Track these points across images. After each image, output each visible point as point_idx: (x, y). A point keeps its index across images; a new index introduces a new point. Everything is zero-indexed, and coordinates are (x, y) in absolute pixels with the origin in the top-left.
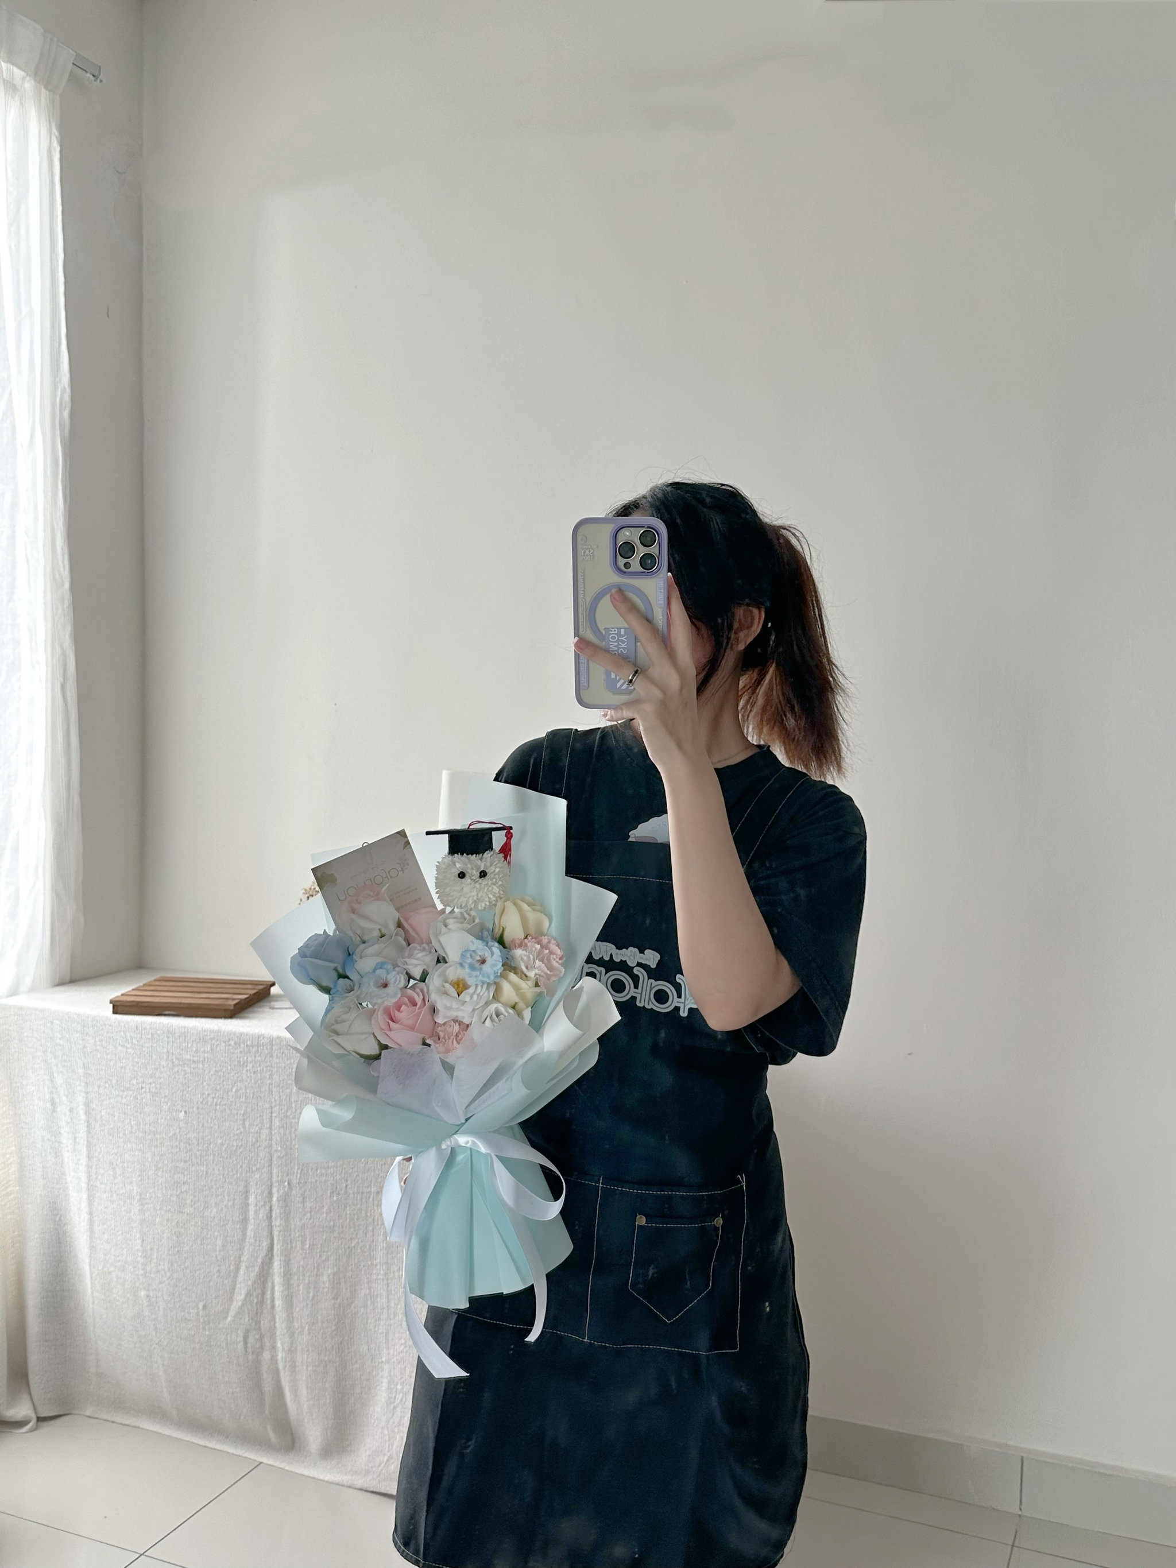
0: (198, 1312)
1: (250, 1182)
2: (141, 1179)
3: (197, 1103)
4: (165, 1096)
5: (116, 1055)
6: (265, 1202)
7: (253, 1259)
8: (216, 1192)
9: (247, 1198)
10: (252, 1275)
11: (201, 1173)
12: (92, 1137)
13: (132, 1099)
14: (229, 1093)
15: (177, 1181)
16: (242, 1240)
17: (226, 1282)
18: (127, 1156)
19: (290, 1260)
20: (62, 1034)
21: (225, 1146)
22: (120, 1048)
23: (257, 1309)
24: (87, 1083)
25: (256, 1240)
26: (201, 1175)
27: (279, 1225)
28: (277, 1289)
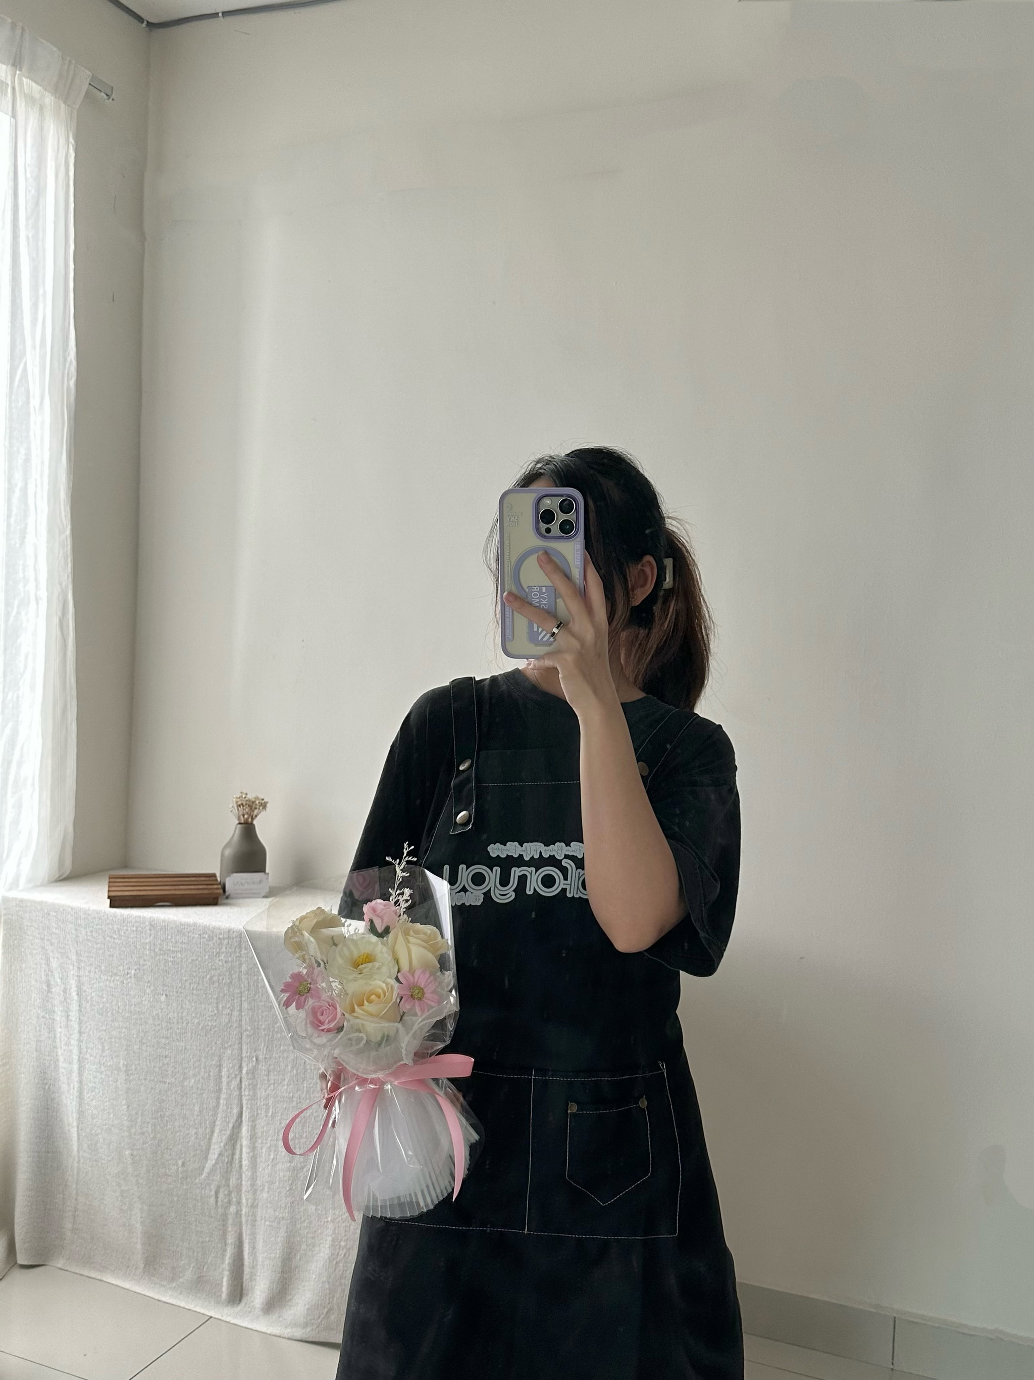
0: (177, 1170)
1: (223, 1057)
2: (127, 1053)
3: (176, 988)
4: (149, 982)
5: (104, 945)
6: (236, 1075)
7: (225, 1124)
8: (194, 1065)
9: (220, 1071)
10: (224, 1138)
11: (180, 1048)
12: (84, 1015)
13: (119, 983)
14: (205, 979)
15: (160, 1055)
16: (216, 1106)
17: (202, 1143)
18: (114, 1033)
19: (255, 1126)
20: (58, 924)
21: (202, 1025)
22: (108, 939)
23: (227, 1168)
24: (79, 968)
25: (227, 1108)
26: (181, 1050)
27: (248, 1094)
28: (244, 1150)
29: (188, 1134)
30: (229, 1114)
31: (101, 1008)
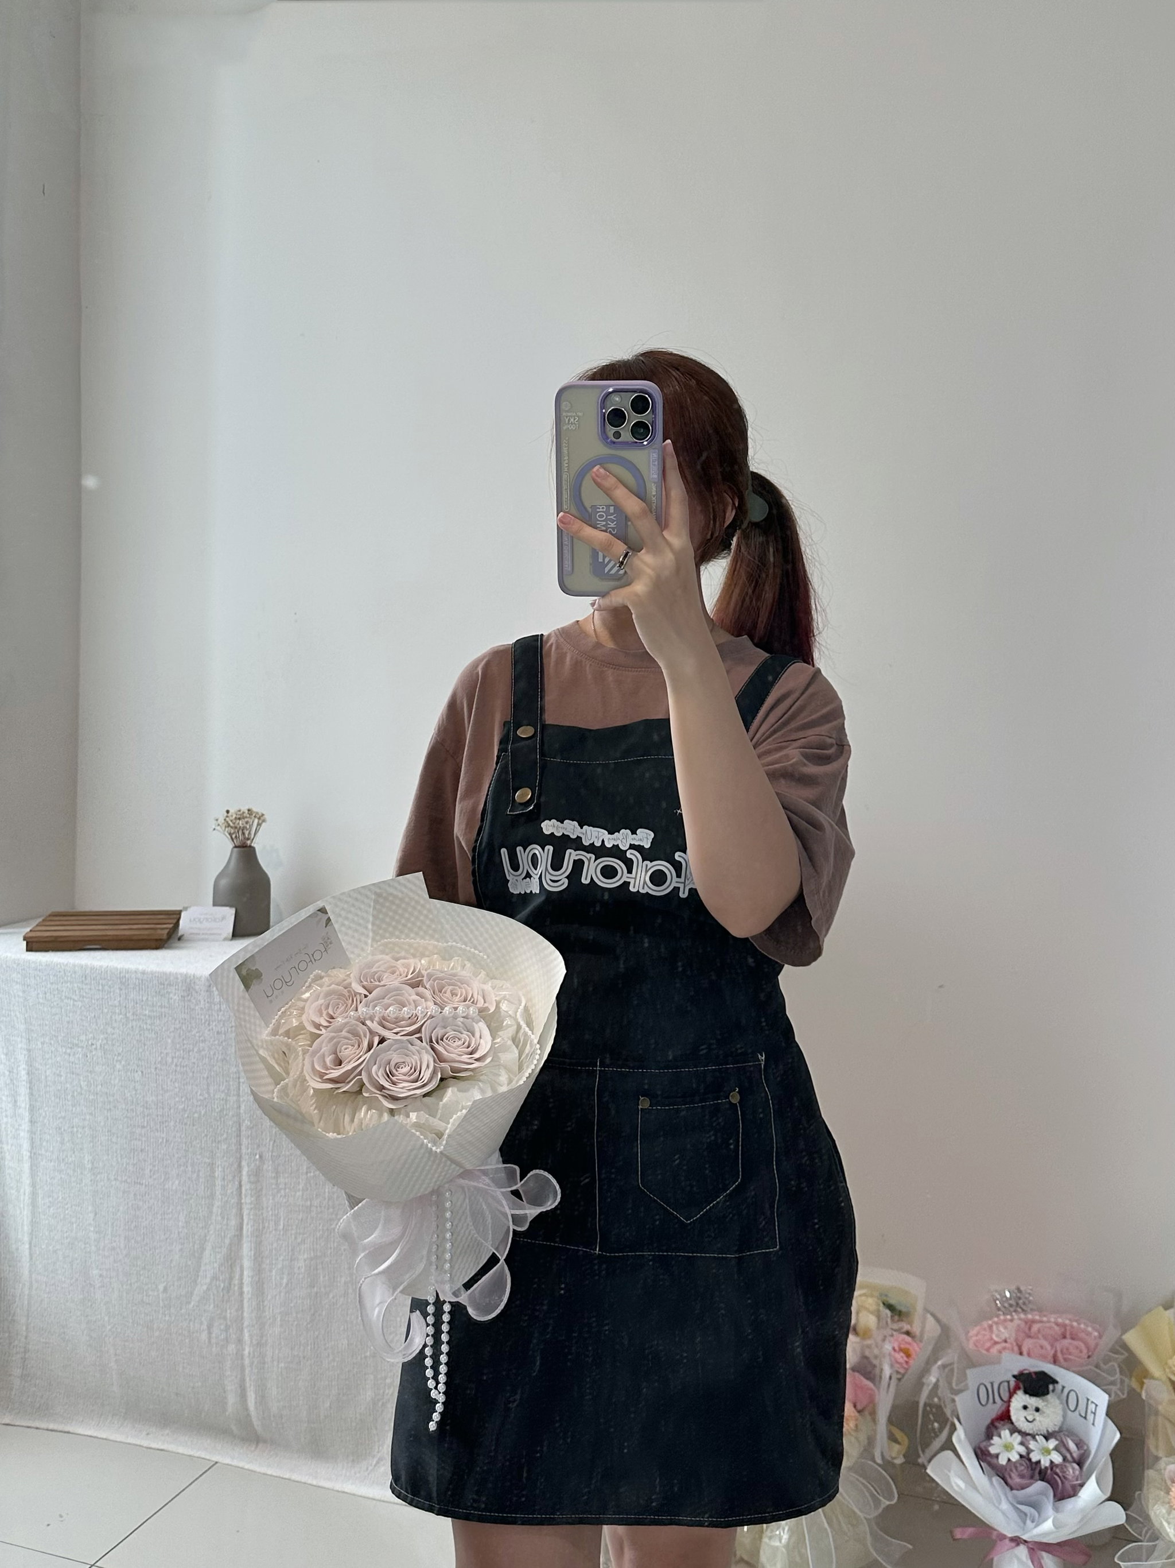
0: (158, 1295)
1: (216, 1153)
2: (93, 1146)
4: (119, 1055)
6: (234, 1177)
7: (220, 1240)
8: (178, 1162)
9: (213, 1171)
10: (218, 1257)
11: (160, 1140)
12: (35, 1100)
13: (80, 1057)
15: (134, 1149)
16: (208, 1216)
17: (189, 1263)
19: (261, 1242)
23: (223, 1296)
25: (223, 1218)
27: (250, 1201)
28: (245, 1273)
29: (170, 1251)
30: (224, 1227)
31: (58, 1090)
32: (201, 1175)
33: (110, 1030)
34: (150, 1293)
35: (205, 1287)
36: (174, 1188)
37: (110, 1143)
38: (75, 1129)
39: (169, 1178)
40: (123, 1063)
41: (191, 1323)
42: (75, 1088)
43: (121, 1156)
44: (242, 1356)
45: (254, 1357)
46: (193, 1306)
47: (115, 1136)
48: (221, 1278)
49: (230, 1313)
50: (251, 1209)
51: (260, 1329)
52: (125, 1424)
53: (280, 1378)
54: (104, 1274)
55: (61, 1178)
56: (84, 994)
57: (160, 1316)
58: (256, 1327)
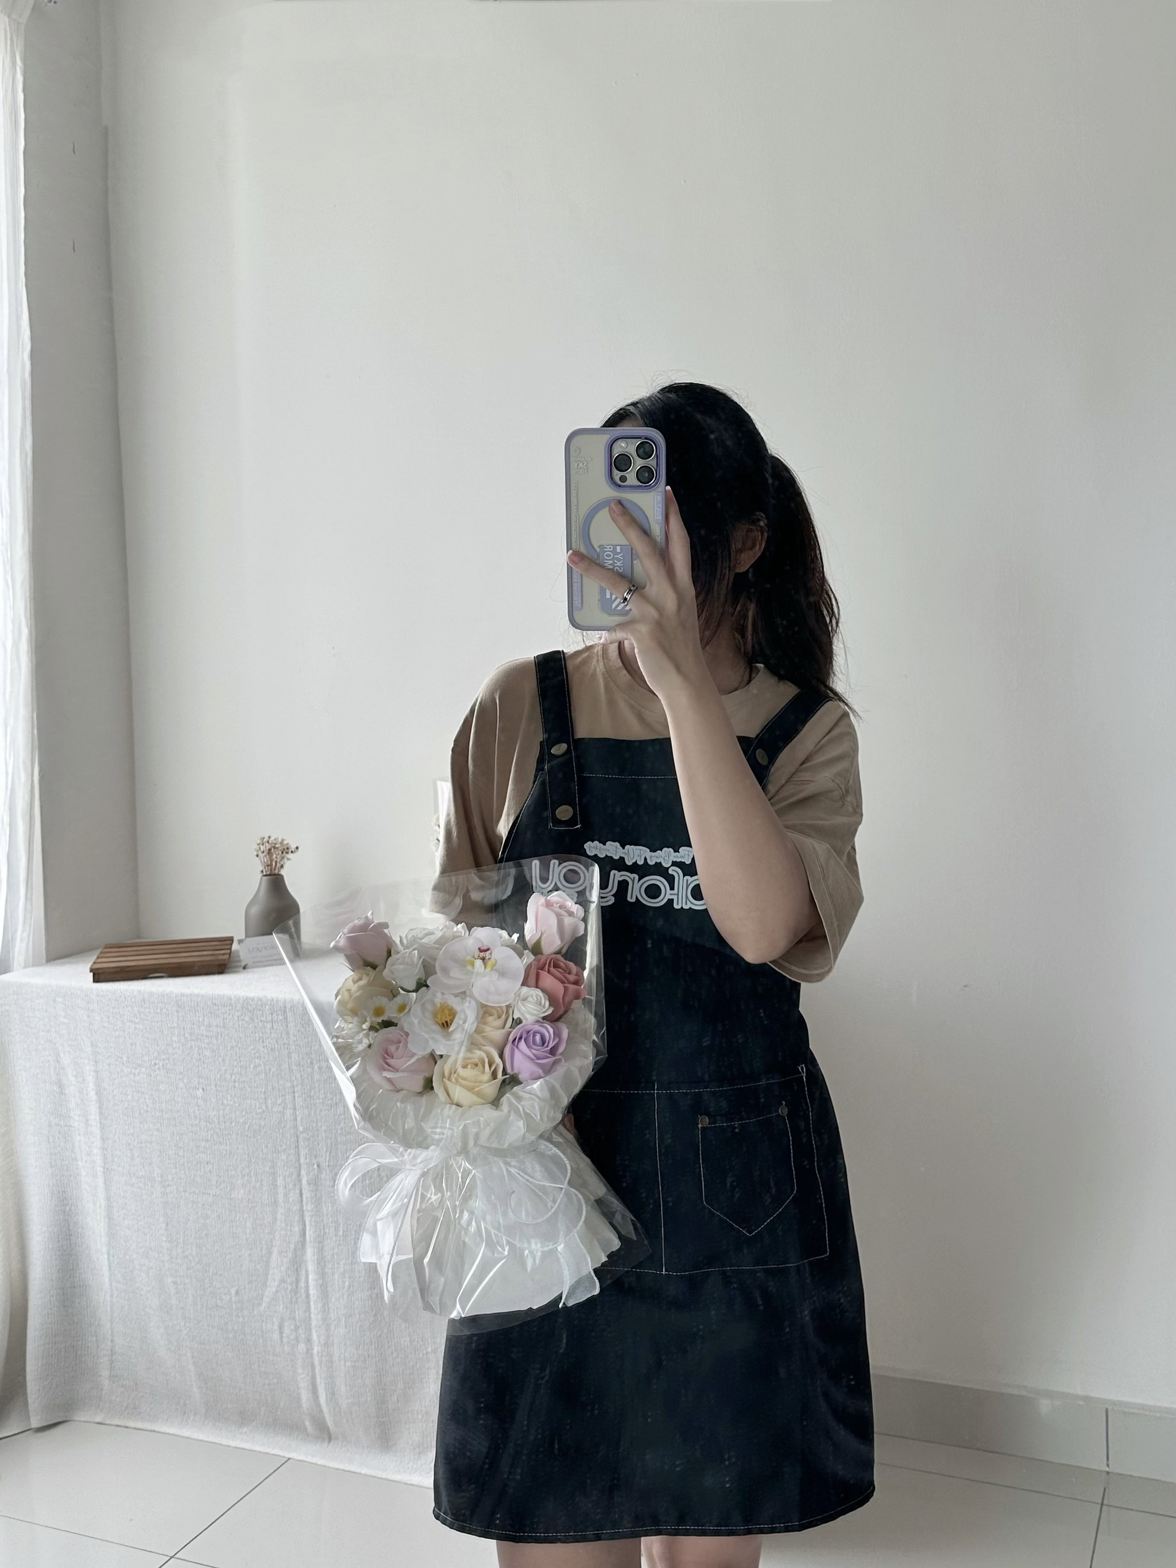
0: (231, 1300)
1: (277, 1162)
2: (161, 1160)
4: (180, 1072)
6: (295, 1185)
7: (285, 1245)
8: (242, 1172)
9: (275, 1180)
10: (285, 1260)
11: (224, 1152)
12: (106, 1118)
13: (145, 1076)
14: (248, 1069)
15: (200, 1161)
16: (273, 1223)
17: (258, 1267)
18: (144, 1136)
19: (323, 1247)
21: (248, 1125)
22: (128, 1024)
23: (291, 1298)
24: (96, 1062)
25: (287, 1225)
27: (311, 1209)
28: (311, 1277)
29: (240, 1256)
30: (289, 1233)
31: (126, 1108)
32: (263, 1182)
33: (170, 1052)
34: (223, 1297)
35: (274, 1289)
36: (240, 1197)
37: (177, 1157)
38: (144, 1145)
39: (234, 1188)
40: (185, 1081)
41: (264, 1324)
42: (142, 1106)
43: (188, 1168)
44: (312, 1355)
45: (321, 1357)
46: (265, 1308)
47: (182, 1150)
48: (288, 1281)
49: (299, 1314)
50: (312, 1216)
51: (327, 1330)
52: (206, 1423)
53: (347, 1376)
54: (179, 1282)
55: (133, 1192)
56: (145, 1018)
57: (234, 1318)
58: (323, 1327)
